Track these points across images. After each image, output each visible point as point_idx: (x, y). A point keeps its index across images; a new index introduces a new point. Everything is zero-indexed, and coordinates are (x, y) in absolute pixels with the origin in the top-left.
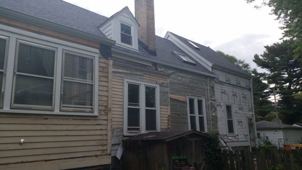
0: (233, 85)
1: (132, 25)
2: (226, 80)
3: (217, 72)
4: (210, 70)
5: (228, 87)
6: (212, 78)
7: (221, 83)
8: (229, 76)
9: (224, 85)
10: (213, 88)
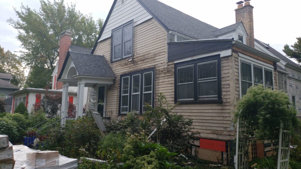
0: (296, 79)
1: (244, 36)
2: (293, 76)
3: (288, 69)
4: (284, 67)
5: (294, 81)
6: (285, 74)
7: (289, 78)
8: (294, 72)
9: (291, 79)
10: (285, 82)
